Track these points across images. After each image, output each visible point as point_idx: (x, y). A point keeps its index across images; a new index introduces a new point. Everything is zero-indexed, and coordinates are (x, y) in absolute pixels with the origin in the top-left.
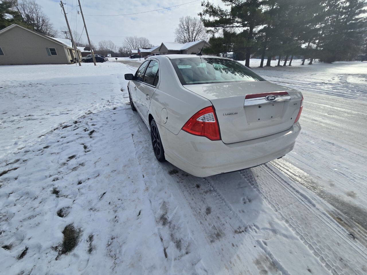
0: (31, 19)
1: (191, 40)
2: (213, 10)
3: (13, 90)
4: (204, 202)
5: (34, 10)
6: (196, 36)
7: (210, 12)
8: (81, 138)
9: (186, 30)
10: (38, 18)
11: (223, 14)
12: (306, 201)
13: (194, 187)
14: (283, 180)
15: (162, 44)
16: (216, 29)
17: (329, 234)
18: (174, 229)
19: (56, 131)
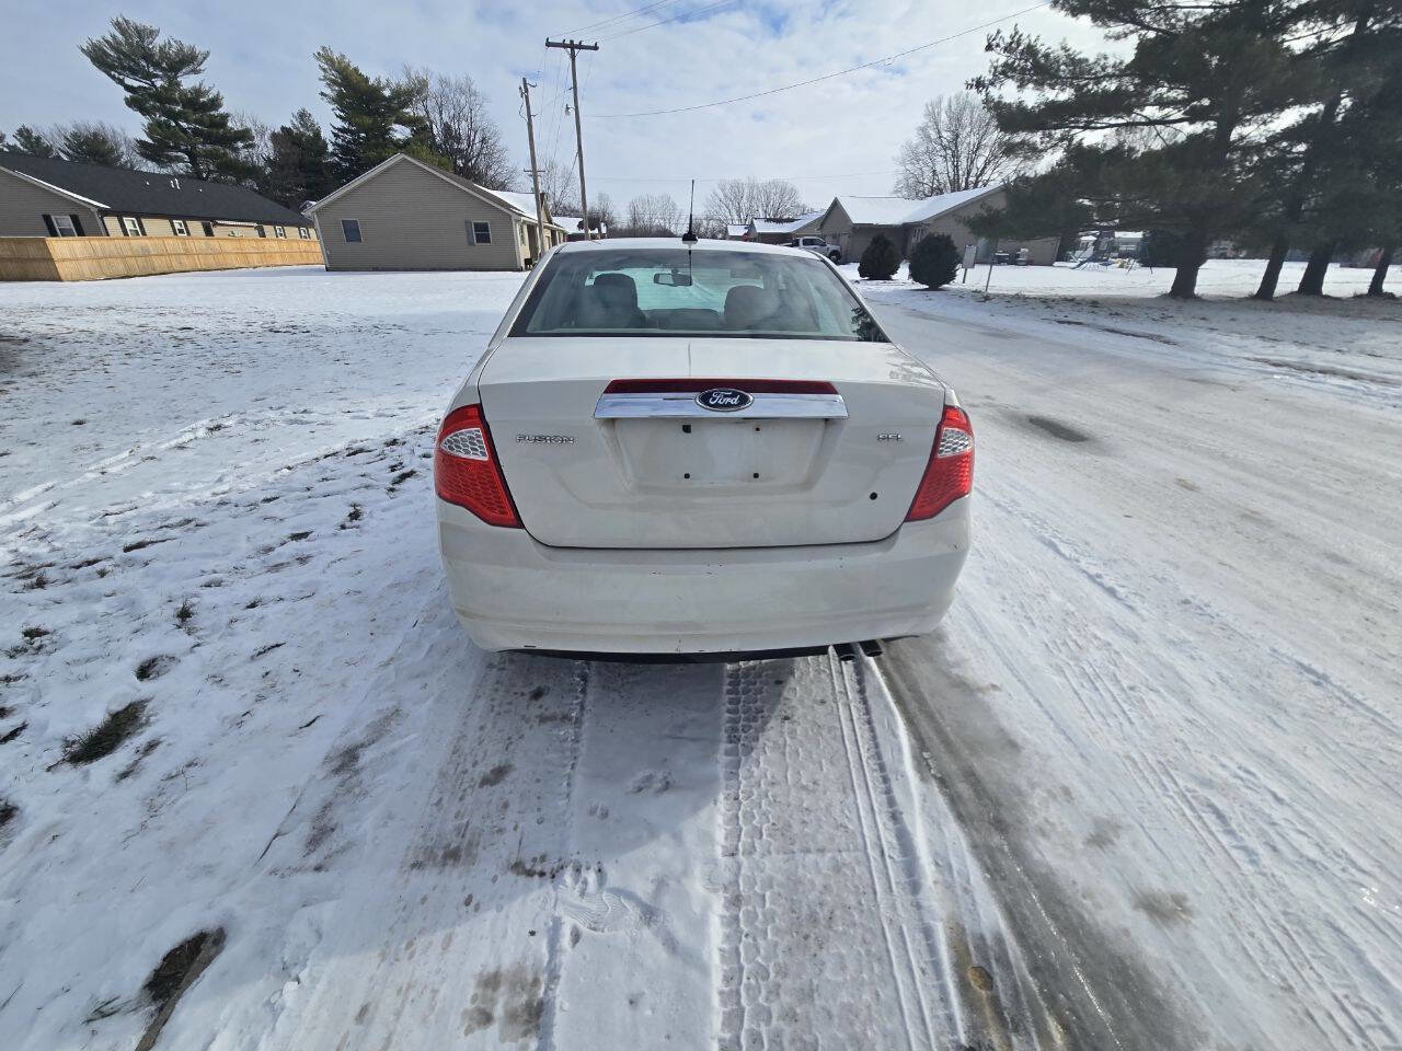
0: (453, 138)
1: (963, 185)
2: (1036, 65)
3: (328, 340)
4: (511, 747)
5: (466, 110)
6: (985, 167)
7: (1023, 70)
8: (367, 487)
9: (945, 148)
10: (473, 134)
11: (1082, 73)
12: (900, 859)
13: (523, 694)
14: (878, 756)
15: (836, 204)
16: (1050, 136)
17: (869, 1007)
18: (349, 792)
19: (323, 462)
